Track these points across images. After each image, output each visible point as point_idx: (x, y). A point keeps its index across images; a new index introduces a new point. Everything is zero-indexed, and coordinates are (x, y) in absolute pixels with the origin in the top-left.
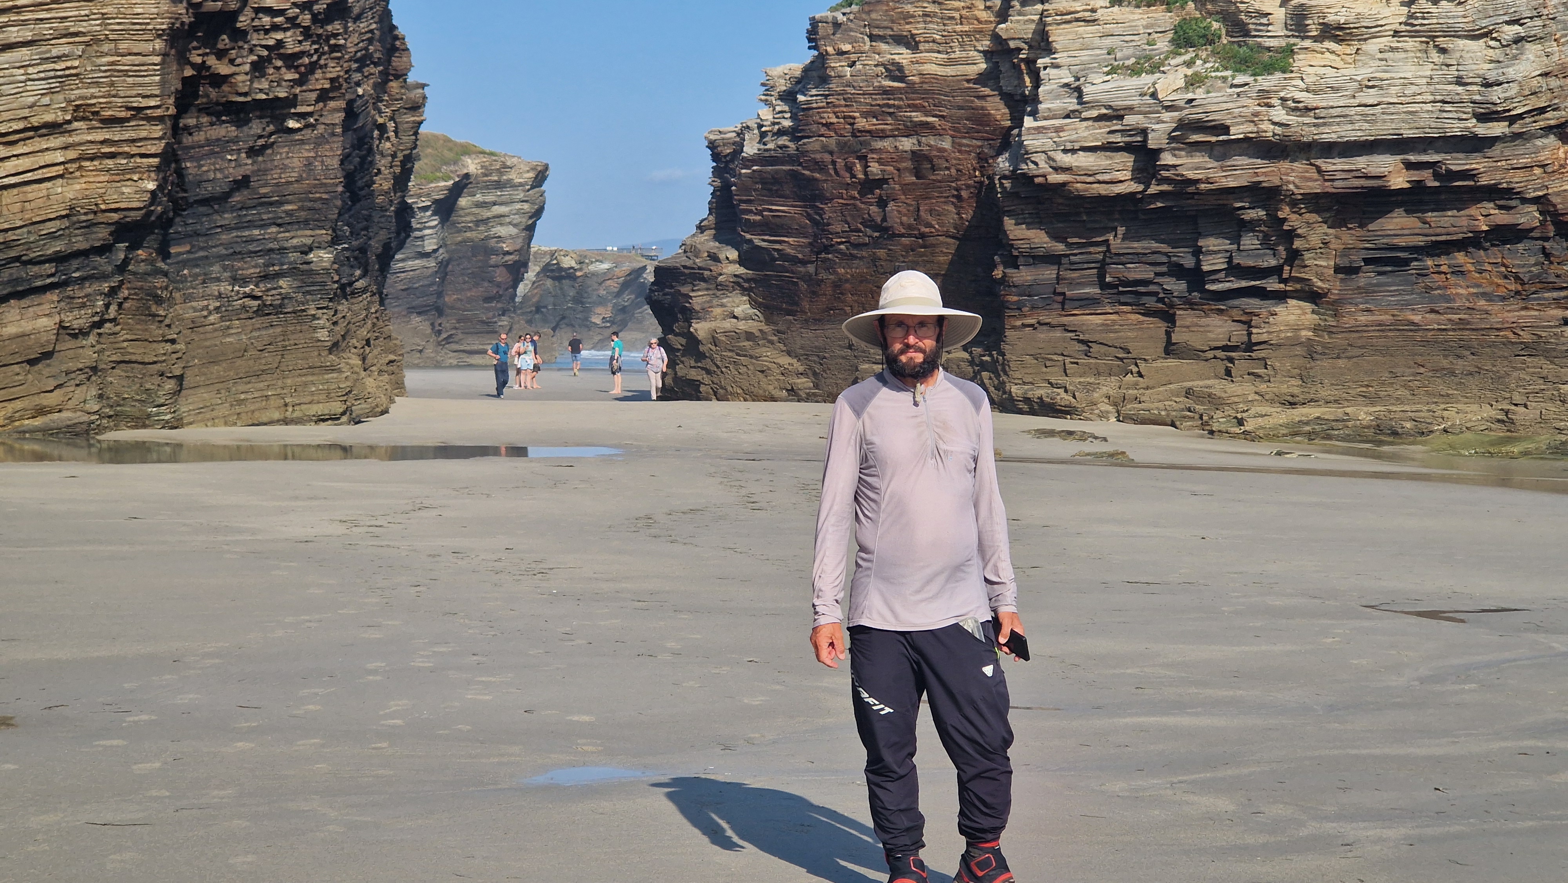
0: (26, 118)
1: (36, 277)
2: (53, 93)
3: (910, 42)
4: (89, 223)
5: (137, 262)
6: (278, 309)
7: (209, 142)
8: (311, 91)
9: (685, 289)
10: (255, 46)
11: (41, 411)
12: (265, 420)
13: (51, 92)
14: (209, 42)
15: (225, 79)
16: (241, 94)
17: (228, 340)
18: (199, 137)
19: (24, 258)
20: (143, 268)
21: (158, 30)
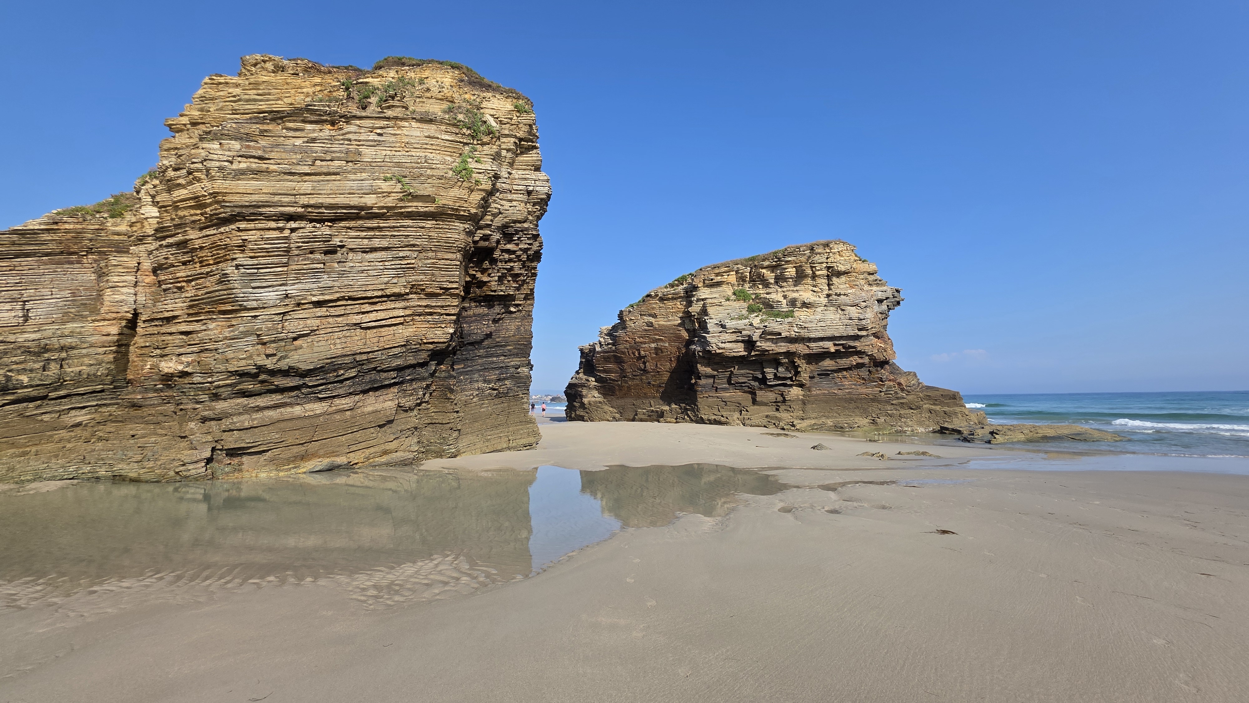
0: (382, 290)
1: (386, 379)
2: (399, 277)
3: (654, 316)
4: (416, 350)
5: (440, 371)
6: (506, 395)
7: (475, 315)
8: (522, 294)
9: (580, 389)
10: (500, 268)
11: (385, 453)
12: (499, 448)
13: (398, 276)
14: (479, 264)
15: (485, 283)
16: (492, 291)
17: (482, 410)
18: (470, 313)
19: (378, 368)
20: (443, 374)
21: (459, 247)
